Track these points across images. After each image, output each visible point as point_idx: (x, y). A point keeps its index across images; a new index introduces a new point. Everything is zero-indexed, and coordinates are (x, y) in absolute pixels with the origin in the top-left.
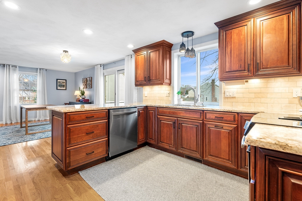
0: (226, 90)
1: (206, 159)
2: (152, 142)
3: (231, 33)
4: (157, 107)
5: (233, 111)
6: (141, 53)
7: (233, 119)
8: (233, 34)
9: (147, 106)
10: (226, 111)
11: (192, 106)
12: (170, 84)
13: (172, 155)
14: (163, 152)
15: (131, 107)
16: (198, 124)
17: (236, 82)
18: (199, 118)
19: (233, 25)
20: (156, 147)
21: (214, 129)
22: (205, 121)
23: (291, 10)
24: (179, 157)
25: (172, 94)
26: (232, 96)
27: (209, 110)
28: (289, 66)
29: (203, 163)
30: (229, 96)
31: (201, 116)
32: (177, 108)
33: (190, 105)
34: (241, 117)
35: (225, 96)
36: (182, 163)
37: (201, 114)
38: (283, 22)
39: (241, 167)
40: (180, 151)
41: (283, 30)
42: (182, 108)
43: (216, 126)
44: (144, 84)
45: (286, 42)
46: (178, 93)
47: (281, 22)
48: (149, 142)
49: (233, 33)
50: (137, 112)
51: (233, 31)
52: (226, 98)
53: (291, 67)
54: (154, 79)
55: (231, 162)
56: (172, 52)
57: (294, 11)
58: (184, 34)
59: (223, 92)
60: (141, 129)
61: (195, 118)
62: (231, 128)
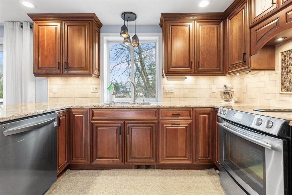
0: (165, 86)
1: (163, 162)
2: (81, 161)
3: (177, 29)
4: (90, 109)
5: (189, 107)
6: (47, 23)
7: (189, 115)
8: (179, 31)
9: (69, 109)
10: (183, 107)
11: (132, 103)
12: (98, 76)
13: (116, 171)
14: (99, 171)
15: (46, 112)
16: (152, 125)
17: (178, 78)
18: (153, 117)
19: (178, 21)
20: (86, 168)
21: (170, 128)
22: (160, 120)
23: (219, 23)
24: (126, 171)
25: (102, 89)
26: (170, 92)
27: (166, 107)
28: (217, 68)
29: (156, 168)
30: (167, 92)
31: (155, 115)
32: (125, 107)
33: (128, 102)
34: (196, 111)
35: (164, 91)
36: (134, 178)
37: (156, 112)
38: (214, 31)
39: (196, 161)
40: (129, 163)
41: (214, 38)
42: (131, 107)
43: (173, 124)
44: (57, 73)
45: (216, 47)
46: (109, 88)
47: (213, 31)
48: (75, 164)
49: (178, 29)
50: (56, 119)
51: (178, 28)
52: (165, 93)
53: (219, 68)
54: (75, 66)
55: (187, 159)
56: (102, 34)
57: (220, 24)
58: (126, 14)
59: (162, 88)
60: (61, 147)
61: (148, 117)
62: (187, 124)
